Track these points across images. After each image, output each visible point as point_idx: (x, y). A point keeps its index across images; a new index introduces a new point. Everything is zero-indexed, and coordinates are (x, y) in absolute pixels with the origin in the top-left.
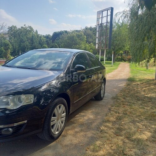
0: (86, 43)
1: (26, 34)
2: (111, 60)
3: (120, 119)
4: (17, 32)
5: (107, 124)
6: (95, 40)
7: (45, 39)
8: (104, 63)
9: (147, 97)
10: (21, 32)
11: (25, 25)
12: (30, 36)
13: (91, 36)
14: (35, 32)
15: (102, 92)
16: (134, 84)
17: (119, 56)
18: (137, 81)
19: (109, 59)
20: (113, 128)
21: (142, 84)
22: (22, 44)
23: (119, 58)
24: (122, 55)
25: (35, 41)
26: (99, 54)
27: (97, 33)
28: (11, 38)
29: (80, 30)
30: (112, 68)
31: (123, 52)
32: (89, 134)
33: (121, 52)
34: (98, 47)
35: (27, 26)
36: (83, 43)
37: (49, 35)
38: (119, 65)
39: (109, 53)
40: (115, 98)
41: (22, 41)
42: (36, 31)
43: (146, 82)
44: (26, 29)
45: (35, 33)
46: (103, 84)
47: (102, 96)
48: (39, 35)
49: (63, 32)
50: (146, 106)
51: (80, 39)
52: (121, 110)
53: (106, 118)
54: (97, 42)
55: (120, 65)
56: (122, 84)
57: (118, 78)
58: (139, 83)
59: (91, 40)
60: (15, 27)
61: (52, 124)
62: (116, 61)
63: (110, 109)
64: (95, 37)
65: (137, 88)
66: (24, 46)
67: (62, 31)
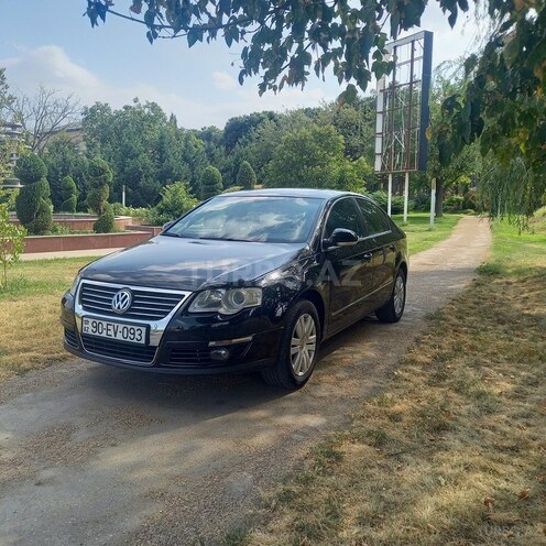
0: (345, 156)
1: (140, 131)
2: (428, 209)
3: (443, 360)
4: (110, 123)
5: (410, 367)
6: (373, 140)
7: (202, 145)
8: (405, 219)
9: (529, 315)
10: (125, 125)
11: (136, 100)
12: (153, 136)
13: (357, 127)
14: (168, 120)
15: (397, 300)
16: (497, 284)
17: (457, 193)
18: (509, 275)
19: (421, 205)
20: (423, 375)
21: (523, 282)
22: (131, 164)
23: (458, 200)
24: (466, 190)
25: (169, 152)
26: (386, 189)
27: (379, 119)
28: (94, 145)
29: (319, 110)
30: (430, 235)
31: (469, 181)
32: (369, 383)
33: (464, 179)
34: (383, 168)
35: (143, 103)
36: (335, 158)
37: (212, 129)
38: (456, 224)
39: (420, 184)
40: (435, 318)
41: (128, 154)
42: (172, 117)
43: (535, 277)
44: (139, 113)
45: (168, 124)
46: (400, 278)
47: (398, 310)
48: (182, 129)
49: (262, 119)
50: (518, 336)
51: (325, 148)
52: (447, 342)
53: (407, 356)
54: (378, 149)
55: (461, 225)
56: (458, 282)
57: (449, 265)
58: (513, 279)
59: (356, 141)
60: (105, 108)
61: (293, 351)
62: (445, 211)
63: (417, 341)
64: (372, 129)
65: (503, 293)
66: (136, 168)
67: (258, 115)
